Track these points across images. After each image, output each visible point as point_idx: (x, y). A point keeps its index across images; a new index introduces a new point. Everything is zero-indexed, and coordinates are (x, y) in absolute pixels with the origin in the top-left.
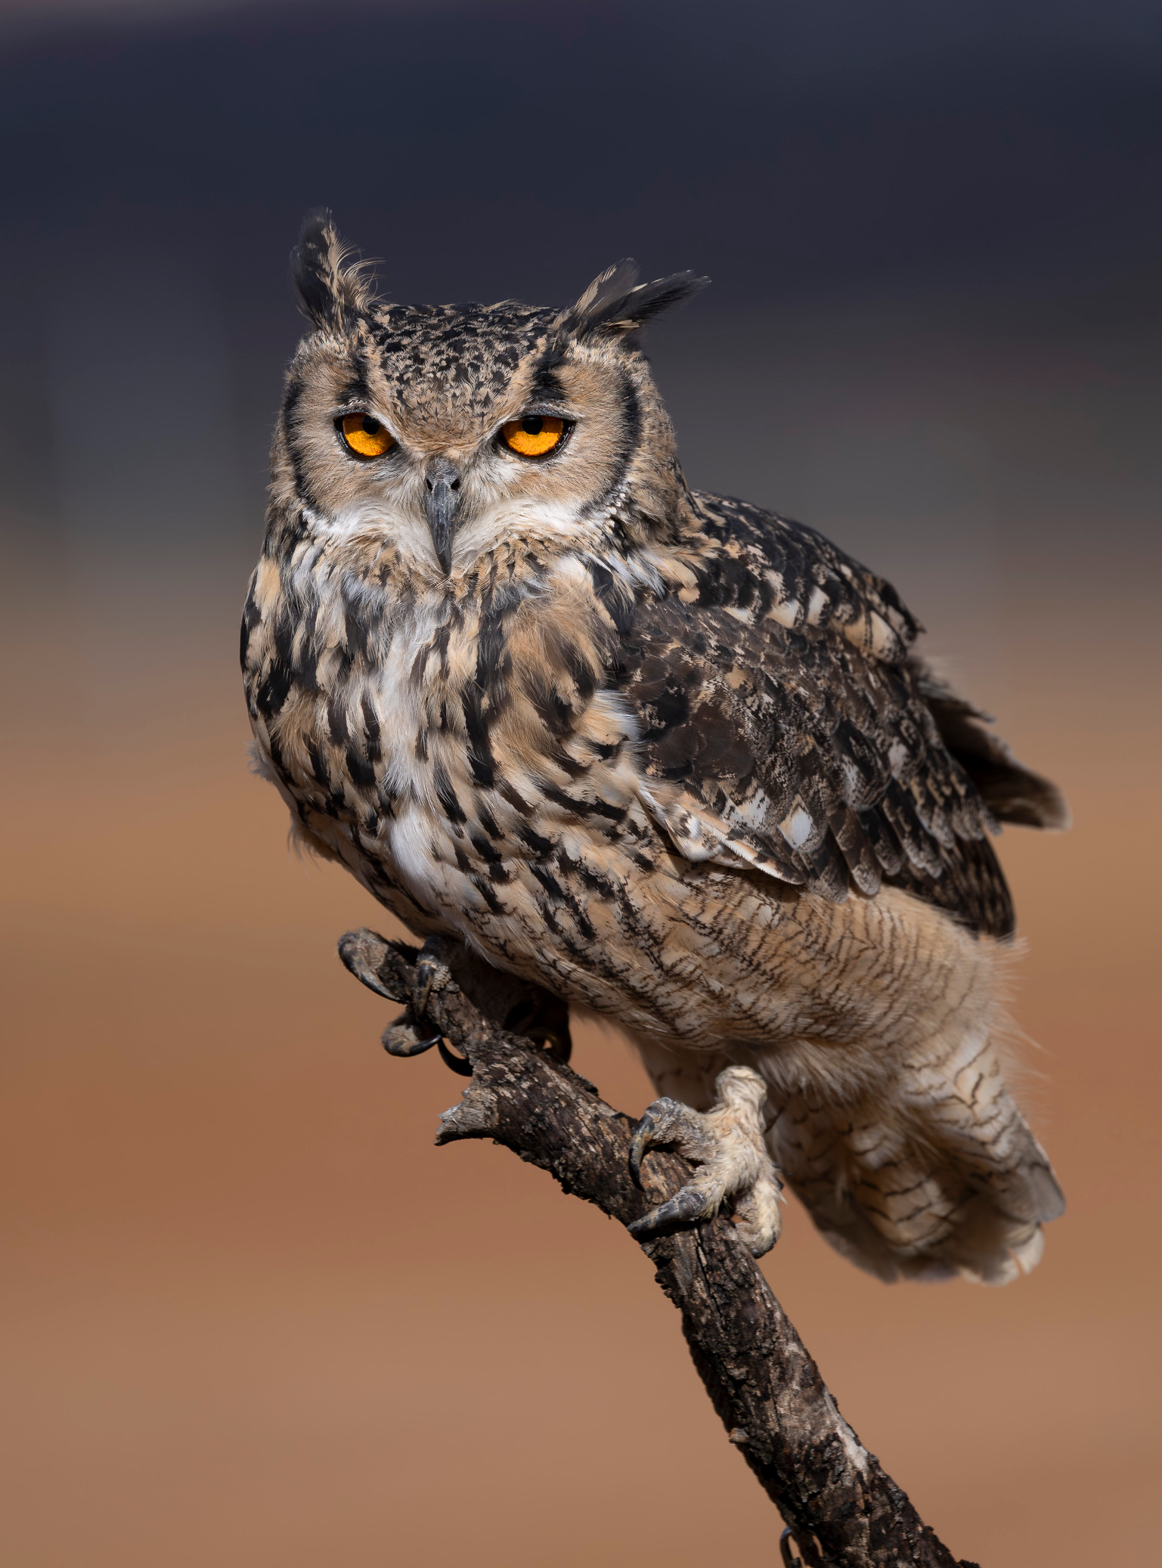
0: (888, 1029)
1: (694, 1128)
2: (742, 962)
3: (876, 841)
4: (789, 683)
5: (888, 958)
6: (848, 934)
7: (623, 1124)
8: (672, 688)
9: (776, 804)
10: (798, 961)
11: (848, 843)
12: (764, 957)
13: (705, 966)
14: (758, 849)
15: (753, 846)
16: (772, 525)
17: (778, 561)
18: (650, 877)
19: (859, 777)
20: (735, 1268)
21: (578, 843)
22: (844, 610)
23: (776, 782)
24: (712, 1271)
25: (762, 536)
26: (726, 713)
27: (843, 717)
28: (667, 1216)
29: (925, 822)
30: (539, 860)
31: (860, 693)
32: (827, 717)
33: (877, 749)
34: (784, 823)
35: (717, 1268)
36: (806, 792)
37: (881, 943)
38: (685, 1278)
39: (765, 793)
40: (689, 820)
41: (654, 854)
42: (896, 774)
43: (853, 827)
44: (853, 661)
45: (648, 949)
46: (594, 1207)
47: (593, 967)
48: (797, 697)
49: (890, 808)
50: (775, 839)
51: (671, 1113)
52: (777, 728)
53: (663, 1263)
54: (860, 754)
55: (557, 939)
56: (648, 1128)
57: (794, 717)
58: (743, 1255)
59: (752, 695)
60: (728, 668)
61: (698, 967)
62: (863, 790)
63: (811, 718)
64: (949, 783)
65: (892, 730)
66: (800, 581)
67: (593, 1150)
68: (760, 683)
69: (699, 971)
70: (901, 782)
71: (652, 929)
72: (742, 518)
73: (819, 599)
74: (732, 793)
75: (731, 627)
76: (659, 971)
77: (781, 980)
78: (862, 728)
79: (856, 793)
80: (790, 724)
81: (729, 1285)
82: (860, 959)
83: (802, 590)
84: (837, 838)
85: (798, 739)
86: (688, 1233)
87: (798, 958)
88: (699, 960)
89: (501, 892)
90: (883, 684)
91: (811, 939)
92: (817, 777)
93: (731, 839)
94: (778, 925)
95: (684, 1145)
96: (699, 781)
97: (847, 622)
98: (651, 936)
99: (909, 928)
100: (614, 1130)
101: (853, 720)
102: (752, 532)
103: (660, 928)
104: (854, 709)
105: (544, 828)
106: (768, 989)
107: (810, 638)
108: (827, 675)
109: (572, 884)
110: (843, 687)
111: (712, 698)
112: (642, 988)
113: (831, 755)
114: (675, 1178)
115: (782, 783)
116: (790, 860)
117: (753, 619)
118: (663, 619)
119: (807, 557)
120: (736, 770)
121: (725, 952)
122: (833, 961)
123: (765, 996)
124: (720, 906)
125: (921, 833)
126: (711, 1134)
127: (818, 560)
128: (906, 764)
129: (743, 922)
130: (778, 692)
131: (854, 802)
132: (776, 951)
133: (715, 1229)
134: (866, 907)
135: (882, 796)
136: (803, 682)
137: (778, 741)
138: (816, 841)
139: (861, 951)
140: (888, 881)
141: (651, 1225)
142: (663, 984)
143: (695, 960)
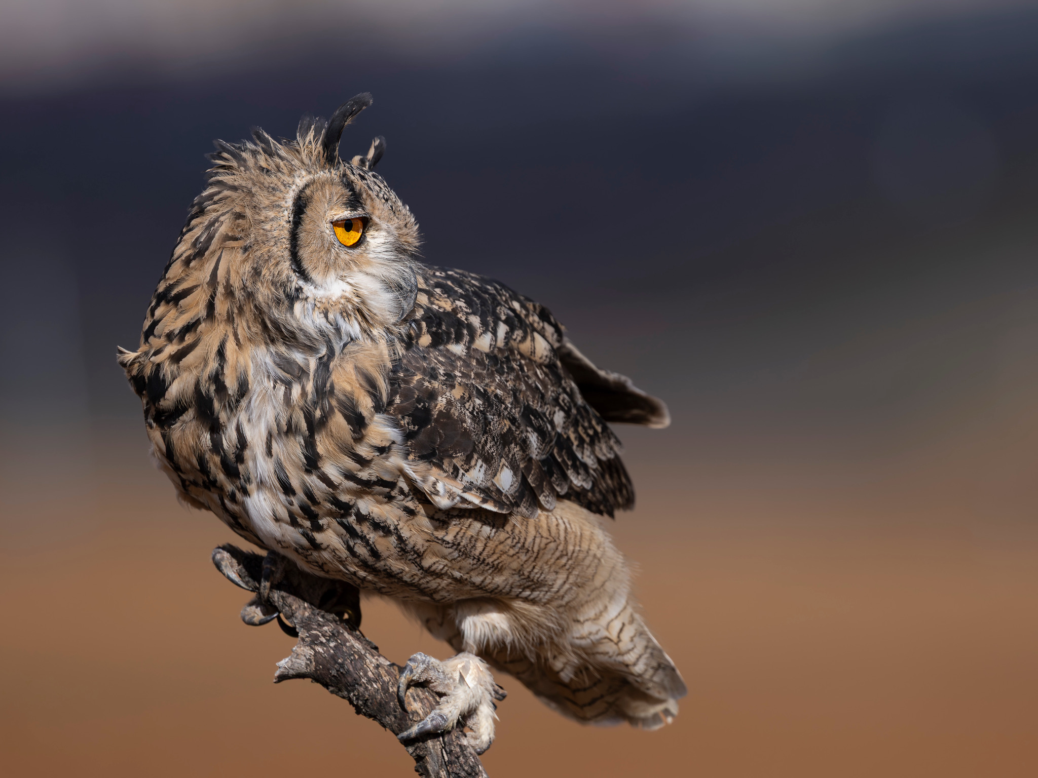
0: (566, 593)
1: (439, 672)
2: (473, 560)
3: (551, 476)
4: (490, 388)
5: (564, 547)
6: (538, 535)
7: (395, 670)
8: (420, 404)
9: (490, 467)
10: (508, 555)
11: (536, 481)
12: (487, 555)
13: (449, 565)
14: (482, 496)
15: (478, 494)
16: (469, 285)
17: (475, 308)
18: (413, 518)
19: (538, 439)
20: (466, 762)
21: (366, 505)
22: (518, 334)
23: (488, 453)
24: (451, 764)
25: (463, 293)
26: (454, 415)
27: (525, 403)
28: (423, 730)
29: (579, 455)
30: (343, 516)
31: (533, 385)
32: (515, 406)
33: (547, 418)
34: (496, 478)
35: (455, 763)
36: (507, 456)
37: (558, 538)
38: (434, 769)
39: (482, 461)
40: (438, 484)
41: (415, 505)
42: (559, 430)
43: (537, 470)
44: (526, 364)
45: (414, 560)
46: (376, 723)
47: (379, 573)
48: (496, 396)
49: (558, 454)
50: (491, 489)
51: (423, 662)
52: (486, 418)
53: (419, 759)
54: (537, 424)
55: (356, 560)
56: (409, 672)
57: (496, 410)
58: (471, 754)
59: (468, 401)
60: (452, 387)
61: (445, 566)
62: (541, 447)
63: (506, 408)
64: (591, 427)
65: (554, 403)
66: (490, 319)
67: (375, 686)
68: (473, 392)
69: (446, 568)
70: (563, 433)
71: (416, 549)
72: (449, 283)
73: (502, 329)
74: (462, 465)
75: (451, 359)
76: (421, 571)
77: (499, 567)
78: (537, 407)
79: (538, 450)
80: (494, 415)
81: (462, 774)
82: (547, 549)
83: (492, 325)
84: (529, 480)
85: (499, 423)
86: (436, 740)
87: (508, 554)
88: (446, 562)
89: (319, 537)
90: (546, 374)
91: (515, 541)
92: (513, 445)
93: (464, 492)
94: (494, 536)
95: (433, 683)
96: (441, 460)
97: (520, 342)
98: (415, 552)
99: (575, 528)
100: (389, 673)
101: (531, 403)
102: (456, 292)
103: (421, 547)
104: (531, 396)
105: (344, 498)
106: (491, 573)
107: (500, 356)
108: (512, 378)
109: (365, 529)
110: (523, 384)
111: (445, 407)
112: (411, 581)
113: (521, 430)
114: (428, 704)
115: (492, 453)
116: (502, 499)
117: (465, 351)
118: (409, 362)
119: (493, 303)
120: (464, 450)
121: (462, 556)
122: (530, 552)
123: (490, 577)
124: (457, 529)
125: (578, 463)
126: (449, 676)
127: (499, 304)
128: (564, 423)
129: (472, 536)
130: (484, 395)
131: (537, 455)
132: (494, 551)
133: (454, 737)
134: (548, 517)
135: (552, 448)
136: (499, 386)
137: (487, 426)
138: (516, 485)
139: (547, 544)
140: (559, 497)
141: (413, 736)
142: (424, 578)
143: (443, 562)
